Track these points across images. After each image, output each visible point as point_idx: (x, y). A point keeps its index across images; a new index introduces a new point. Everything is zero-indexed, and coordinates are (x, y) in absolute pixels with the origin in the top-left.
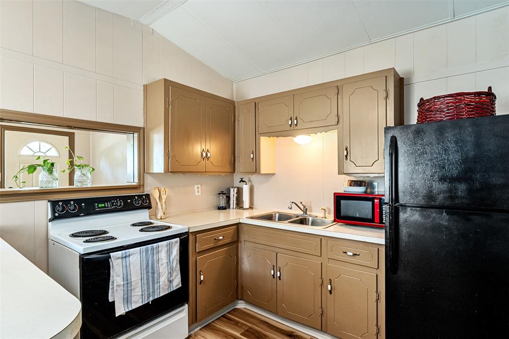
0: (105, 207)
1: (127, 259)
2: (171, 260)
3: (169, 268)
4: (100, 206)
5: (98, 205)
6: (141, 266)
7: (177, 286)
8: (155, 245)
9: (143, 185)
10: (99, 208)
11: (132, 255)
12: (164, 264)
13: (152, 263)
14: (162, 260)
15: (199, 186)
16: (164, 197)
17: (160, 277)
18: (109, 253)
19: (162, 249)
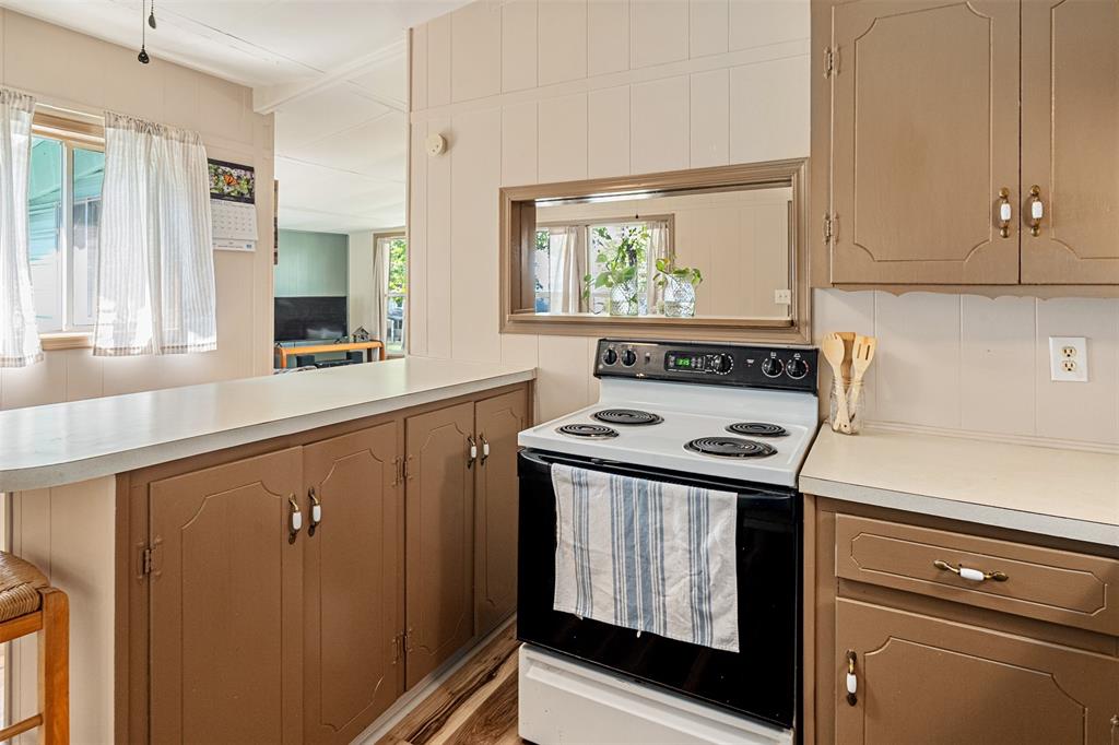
0: (689, 367)
1: (584, 489)
2: (703, 552)
3: (695, 570)
4: (681, 362)
5: (675, 361)
6: (613, 524)
7: (723, 641)
8: (650, 484)
9: (812, 323)
10: (677, 366)
11: (593, 485)
12: (680, 552)
13: (641, 529)
14: (674, 536)
15: (1079, 345)
16: (860, 366)
17: (667, 583)
18: (552, 461)
19: (671, 504)
